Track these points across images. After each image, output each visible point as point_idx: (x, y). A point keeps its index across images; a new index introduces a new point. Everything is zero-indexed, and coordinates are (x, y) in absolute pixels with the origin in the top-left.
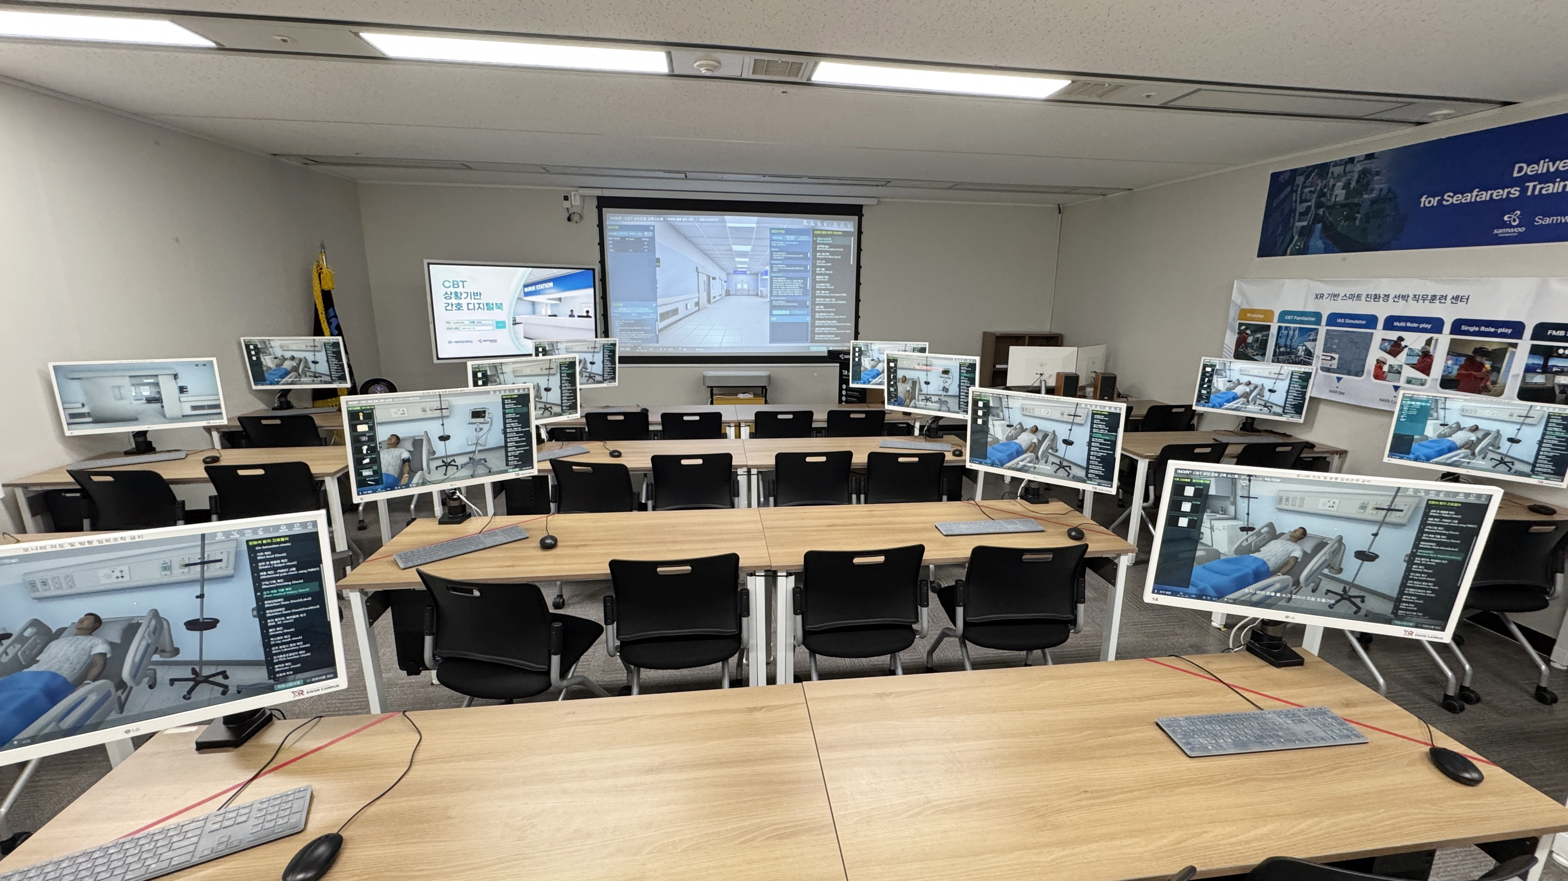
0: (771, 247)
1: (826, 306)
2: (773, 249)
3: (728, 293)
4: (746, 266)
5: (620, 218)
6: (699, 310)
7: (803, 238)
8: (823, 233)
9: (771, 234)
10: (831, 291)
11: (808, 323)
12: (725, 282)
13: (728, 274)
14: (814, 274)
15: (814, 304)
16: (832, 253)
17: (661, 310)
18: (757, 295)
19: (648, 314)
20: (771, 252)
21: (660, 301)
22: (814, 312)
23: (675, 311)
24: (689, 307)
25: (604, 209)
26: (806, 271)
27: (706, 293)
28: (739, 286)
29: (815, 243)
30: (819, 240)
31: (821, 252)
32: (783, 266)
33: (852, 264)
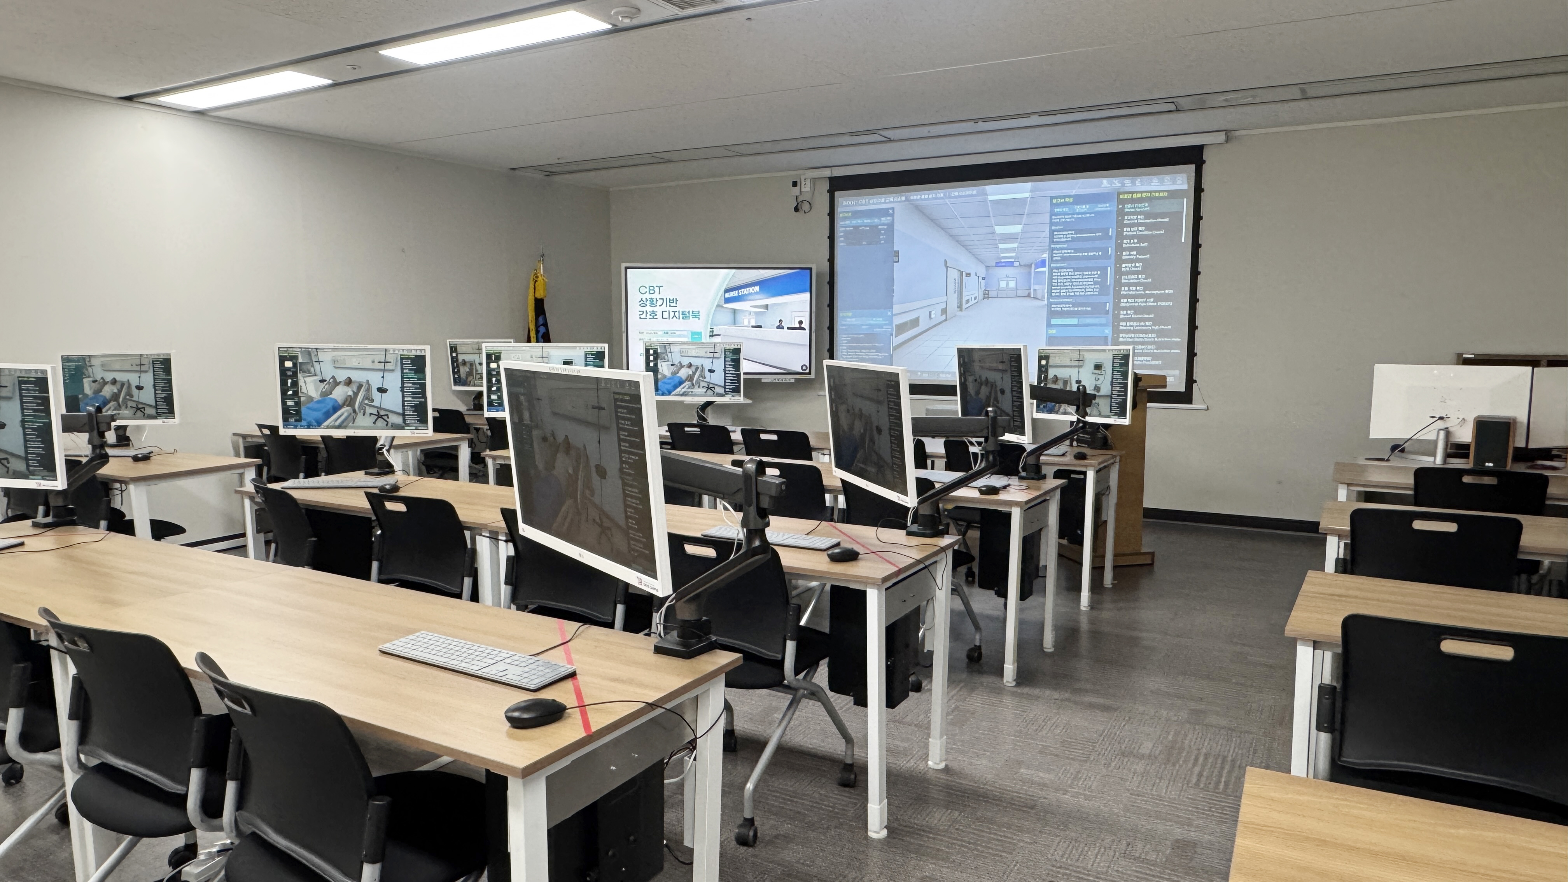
0: (1052, 224)
1: (1137, 310)
2: (1053, 228)
5: (854, 202)
6: (946, 320)
7: (1101, 207)
8: (1135, 196)
9: (1052, 204)
10: (1147, 286)
11: (1106, 337)
12: (984, 278)
13: (987, 267)
14: (1119, 261)
15: (1117, 307)
16: (1148, 227)
17: (897, 321)
18: (1029, 296)
19: (880, 326)
20: (1052, 232)
21: (896, 309)
22: (1117, 319)
23: (915, 322)
24: (933, 316)
25: (836, 193)
26: (1106, 256)
27: (956, 295)
28: (1003, 285)
29: (1121, 213)
30: (1128, 208)
31: (1131, 226)
32: (1069, 251)
33: (1183, 241)
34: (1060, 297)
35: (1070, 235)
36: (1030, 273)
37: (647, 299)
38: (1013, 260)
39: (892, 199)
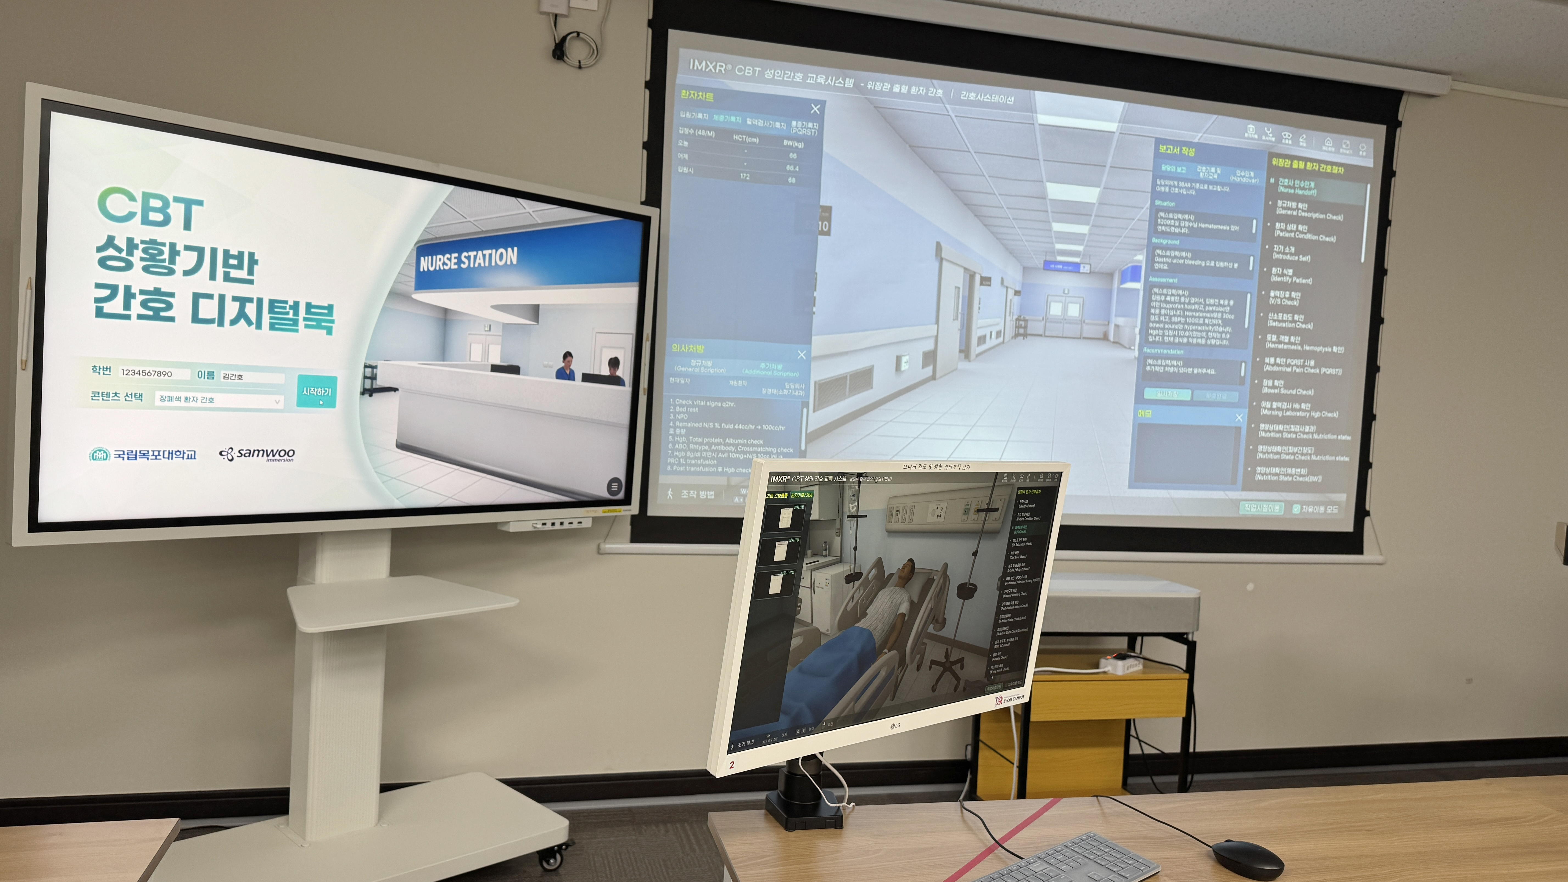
0: (1155, 195)
1: (1292, 380)
2: (1158, 203)
3: (1022, 330)
4: (1080, 248)
5: (721, 67)
6: (933, 377)
7: (1245, 177)
8: (1295, 164)
9: (1158, 155)
10: (1306, 337)
11: (1239, 429)
12: (1017, 293)
13: (1026, 270)
14: (1265, 284)
15: (1258, 372)
16: (1314, 226)
17: (821, 372)
18: (1105, 337)
19: (779, 383)
20: (1155, 211)
21: (819, 343)
22: (1257, 396)
23: (862, 379)
24: (904, 367)
25: (674, 36)
26: (1243, 272)
27: (958, 324)
28: (1056, 309)
29: (1272, 194)
30: (1284, 185)
31: (1288, 219)
32: (1184, 254)
33: (1363, 260)
34: (1162, 344)
35: (1187, 222)
36: (1110, 291)
37: (130, 242)
38: (1077, 260)
39: (821, 80)
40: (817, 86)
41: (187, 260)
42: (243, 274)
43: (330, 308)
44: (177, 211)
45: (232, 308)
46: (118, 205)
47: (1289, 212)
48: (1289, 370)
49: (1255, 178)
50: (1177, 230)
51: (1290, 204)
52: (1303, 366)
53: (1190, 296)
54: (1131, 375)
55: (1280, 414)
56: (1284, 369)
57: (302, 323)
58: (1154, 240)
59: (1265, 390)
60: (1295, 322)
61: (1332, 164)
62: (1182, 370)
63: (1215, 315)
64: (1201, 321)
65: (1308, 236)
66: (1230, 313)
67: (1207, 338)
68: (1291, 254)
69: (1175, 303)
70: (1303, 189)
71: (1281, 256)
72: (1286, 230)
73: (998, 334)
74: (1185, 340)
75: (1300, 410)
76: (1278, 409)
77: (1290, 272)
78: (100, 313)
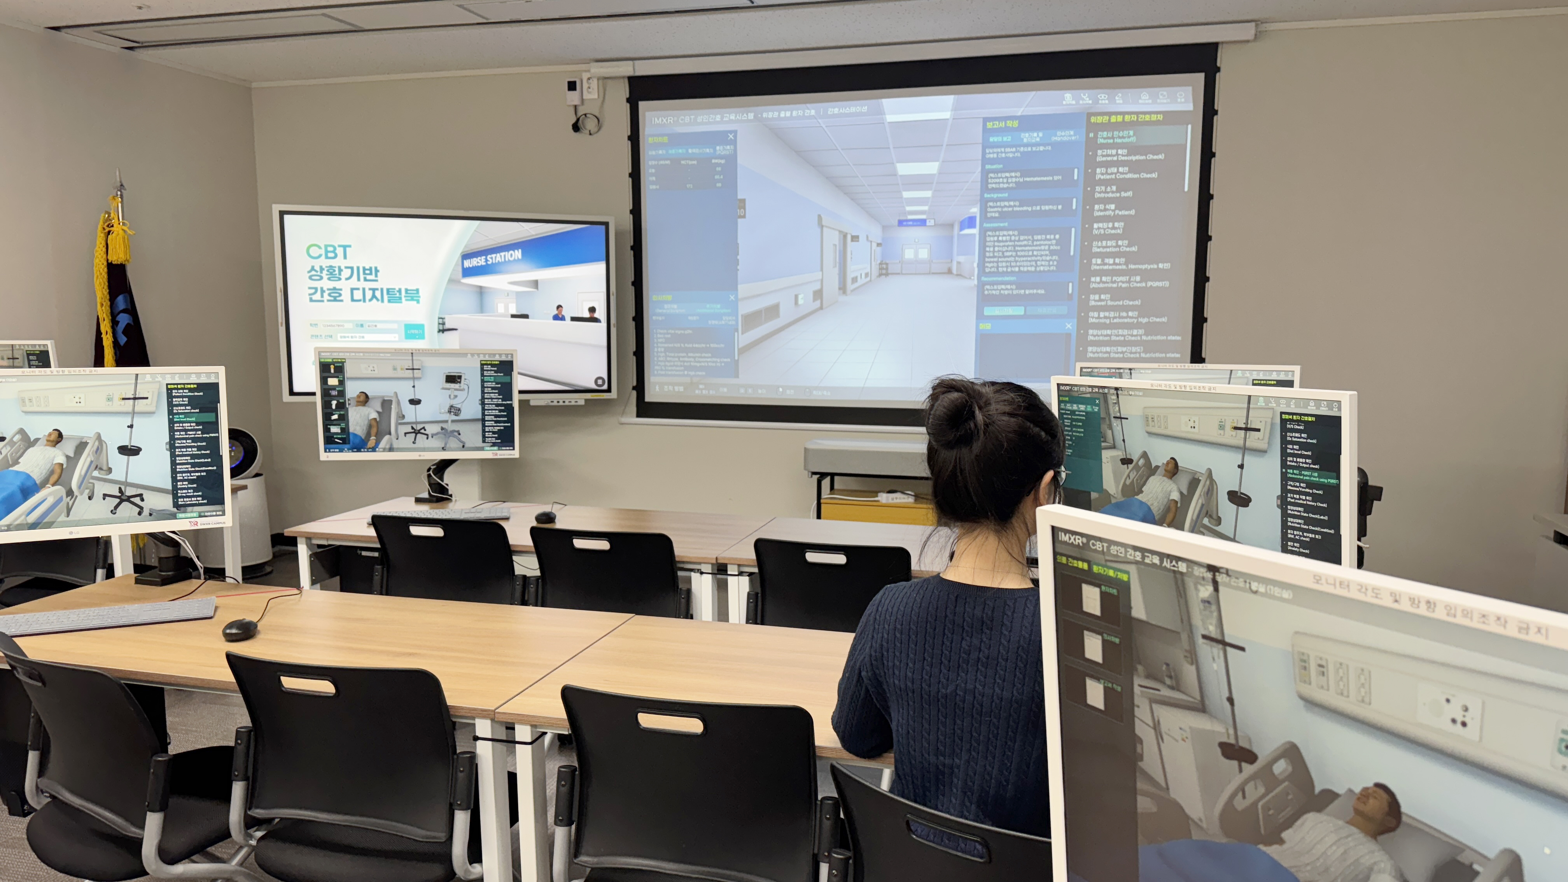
0: (985, 161)
1: (1116, 293)
2: (988, 167)
3: (884, 271)
4: (926, 208)
5: (670, 120)
6: (821, 308)
7: (1063, 136)
8: (1113, 119)
9: (985, 129)
10: (1129, 258)
11: (1068, 335)
12: (879, 245)
13: (885, 228)
14: (1089, 218)
15: (1085, 289)
16: (1134, 167)
17: (745, 308)
18: (950, 272)
19: (719, 317)
20: (985, 174)
21: (743, 289)
22: (1084, 308)
23: (773, 311)
24: (801, 302)
25: (642, 105)
26: (1067, 212)
27: (836, 270)
28: (909, 254)
29: (1092, 146)
30: (1103, 137)
31: (1107, 165)
32: (1012, 203)
33: (1186, 189)
34: (997, 274)
35: (1014, 178)
36: (952, 237)
37: (322, 269)
38: (923, 217)
39: (733, 117)
40: (731, 121)
41: (346, 273)
42: (372, 277)
43: (417, 290)
44: (340, 251)
45: (369, 294)
46: (314, 252)
47: (1109, 159)
48: (1115, 285)
49: (1075, 135)
50: (1006, 186)
51: (1109, 152)
52: (1129, 282)
53: (1019, 235)
54: (972, 298)
55: (1108, 321)
56: (1110, 285)
57: (403, 299)
58: (986, 196)
59: (1092, 303)
60: (1120, 247)
61: (1150, 113)
62: (1015, 292)
63: (1043, 247)
64: (1030, 253)
65: (1130, 176)
66: (1056, 245)
67: (1037, 266)
68: (1113, 192)
69: (1006, 241)
70: (1123, 137)
71: (1102, 195)
72: (1107, 173)
73: (867, 275)
74: (1017, 269)
75: (1128, 317)
76: (1105, 317)
77: (1113, 207)
78: (311, 300)
